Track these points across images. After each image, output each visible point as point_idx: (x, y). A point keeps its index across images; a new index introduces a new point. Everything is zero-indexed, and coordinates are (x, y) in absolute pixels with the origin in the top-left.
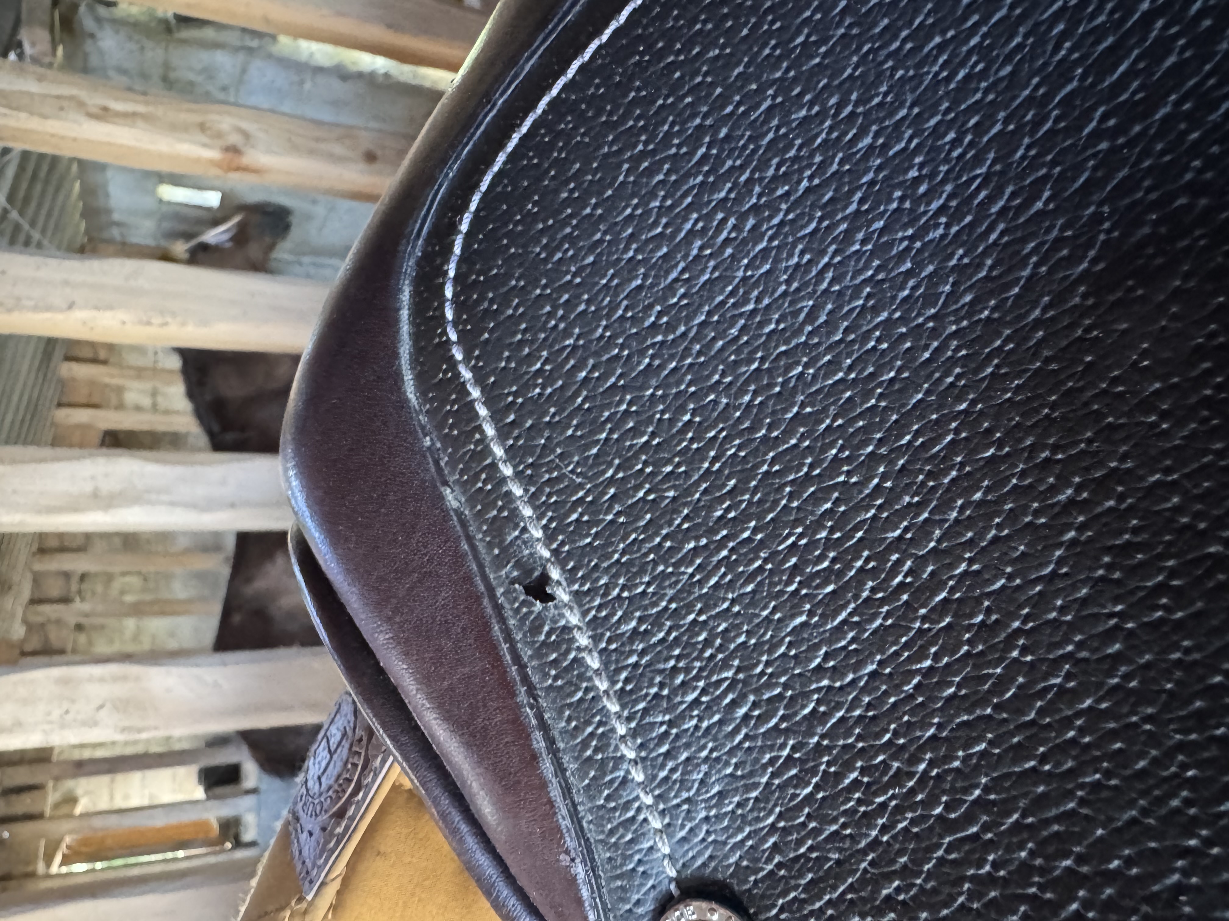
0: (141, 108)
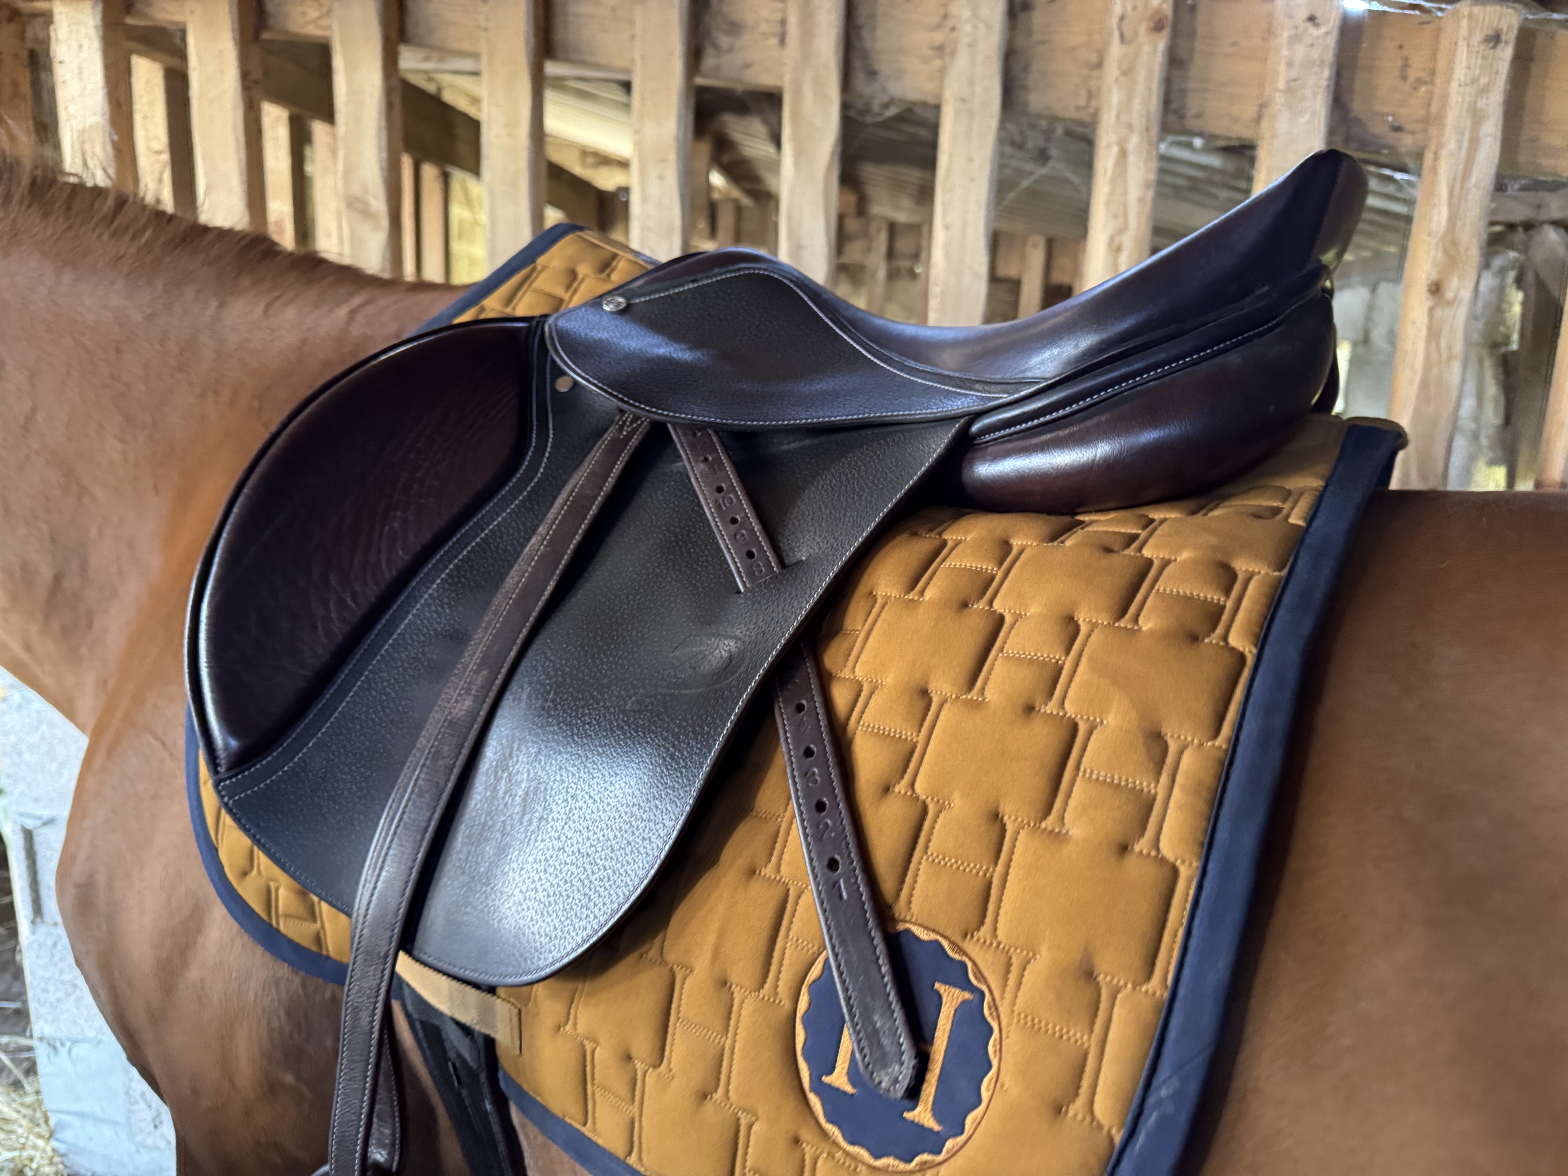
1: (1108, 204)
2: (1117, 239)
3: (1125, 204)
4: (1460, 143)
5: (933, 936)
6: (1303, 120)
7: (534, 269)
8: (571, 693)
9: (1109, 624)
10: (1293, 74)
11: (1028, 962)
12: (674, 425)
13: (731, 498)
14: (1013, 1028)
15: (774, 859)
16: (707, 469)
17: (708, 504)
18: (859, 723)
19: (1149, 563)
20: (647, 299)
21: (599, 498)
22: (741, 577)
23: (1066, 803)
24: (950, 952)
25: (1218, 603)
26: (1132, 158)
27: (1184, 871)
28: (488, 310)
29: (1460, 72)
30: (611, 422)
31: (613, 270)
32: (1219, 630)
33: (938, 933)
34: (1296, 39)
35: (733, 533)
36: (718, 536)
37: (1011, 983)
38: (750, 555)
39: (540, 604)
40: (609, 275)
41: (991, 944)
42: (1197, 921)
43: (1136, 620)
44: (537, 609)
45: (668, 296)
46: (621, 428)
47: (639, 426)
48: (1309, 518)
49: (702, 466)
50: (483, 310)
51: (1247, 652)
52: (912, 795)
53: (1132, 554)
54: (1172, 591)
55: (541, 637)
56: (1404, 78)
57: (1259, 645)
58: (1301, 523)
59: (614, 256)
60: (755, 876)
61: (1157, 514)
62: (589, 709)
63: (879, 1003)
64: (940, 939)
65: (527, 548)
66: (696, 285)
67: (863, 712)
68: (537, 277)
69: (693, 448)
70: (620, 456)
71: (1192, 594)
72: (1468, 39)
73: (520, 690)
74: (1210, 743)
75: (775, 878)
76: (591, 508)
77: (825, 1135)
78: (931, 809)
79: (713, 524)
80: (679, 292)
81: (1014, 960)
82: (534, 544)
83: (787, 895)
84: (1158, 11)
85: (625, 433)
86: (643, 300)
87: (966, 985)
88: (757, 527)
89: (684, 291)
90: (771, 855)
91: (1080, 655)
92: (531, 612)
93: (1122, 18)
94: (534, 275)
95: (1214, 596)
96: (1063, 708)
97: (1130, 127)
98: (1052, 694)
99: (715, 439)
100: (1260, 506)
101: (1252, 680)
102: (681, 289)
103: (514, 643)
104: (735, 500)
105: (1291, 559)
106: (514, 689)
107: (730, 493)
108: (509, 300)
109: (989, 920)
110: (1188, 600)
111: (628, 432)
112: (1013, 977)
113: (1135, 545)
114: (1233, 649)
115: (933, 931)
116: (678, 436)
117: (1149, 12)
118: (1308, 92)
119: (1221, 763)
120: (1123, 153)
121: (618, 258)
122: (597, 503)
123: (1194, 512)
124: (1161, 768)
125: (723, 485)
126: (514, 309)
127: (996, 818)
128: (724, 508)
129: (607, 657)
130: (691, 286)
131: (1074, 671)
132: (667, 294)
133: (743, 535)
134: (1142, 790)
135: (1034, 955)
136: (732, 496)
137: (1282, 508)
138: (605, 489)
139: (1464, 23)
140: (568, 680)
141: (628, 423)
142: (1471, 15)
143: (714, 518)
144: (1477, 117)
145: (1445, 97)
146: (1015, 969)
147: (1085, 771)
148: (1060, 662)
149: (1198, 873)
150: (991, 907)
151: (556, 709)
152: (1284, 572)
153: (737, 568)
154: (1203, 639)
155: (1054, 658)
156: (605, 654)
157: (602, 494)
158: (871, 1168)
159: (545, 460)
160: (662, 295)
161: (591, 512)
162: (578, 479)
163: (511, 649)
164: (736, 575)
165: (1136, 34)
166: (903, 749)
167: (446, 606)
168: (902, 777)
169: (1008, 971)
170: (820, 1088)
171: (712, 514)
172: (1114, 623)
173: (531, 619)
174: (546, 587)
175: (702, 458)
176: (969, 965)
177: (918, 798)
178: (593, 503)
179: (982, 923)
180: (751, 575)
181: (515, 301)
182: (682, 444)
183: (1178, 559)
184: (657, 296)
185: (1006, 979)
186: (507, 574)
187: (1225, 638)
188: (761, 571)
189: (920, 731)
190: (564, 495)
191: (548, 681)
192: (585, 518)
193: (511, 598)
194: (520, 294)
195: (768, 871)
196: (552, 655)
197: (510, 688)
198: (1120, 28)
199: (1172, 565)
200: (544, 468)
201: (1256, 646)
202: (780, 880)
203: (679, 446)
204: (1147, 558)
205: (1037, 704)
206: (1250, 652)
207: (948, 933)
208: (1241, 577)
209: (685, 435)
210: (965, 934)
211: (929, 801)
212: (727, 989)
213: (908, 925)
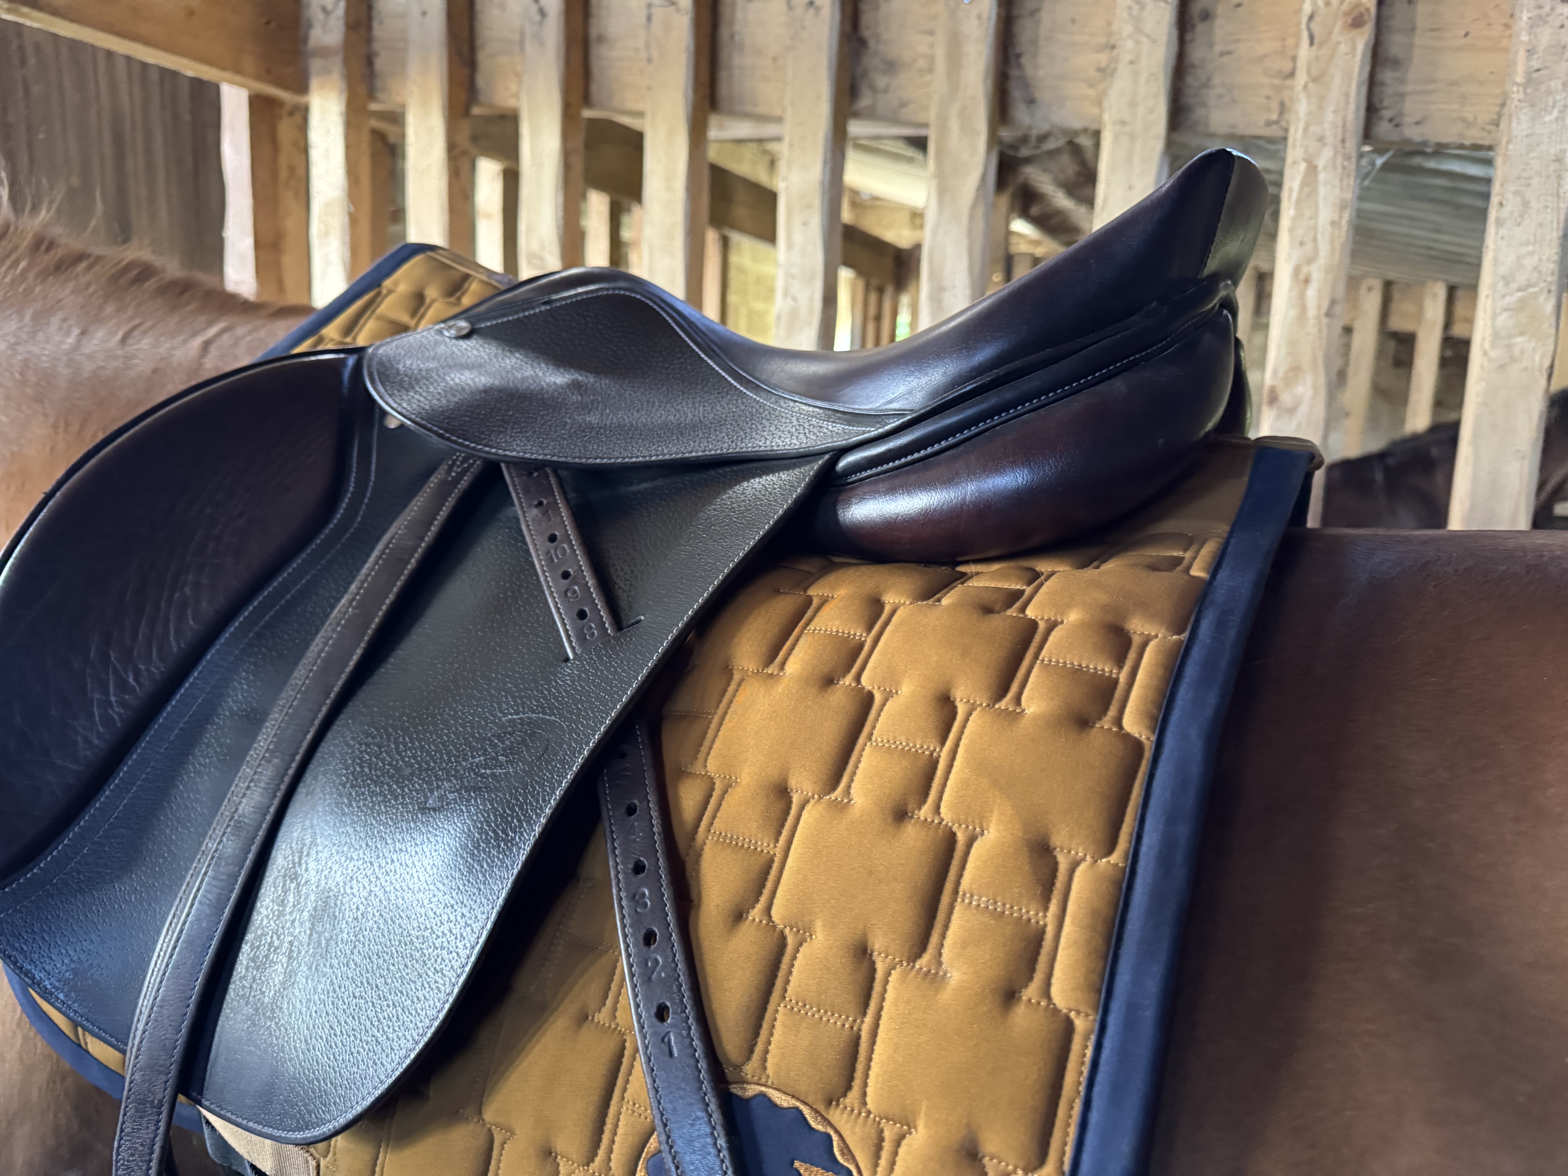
1: (1293, 229)
2: (1304, 269)
3: (1315, 229)
5: (794, 1103)
7: (378, 294)
8: (368, 785)
9: (988, 705)
11: (903, 1137)
12: (507, 463)
13: (564, 548)
15: (609, 1002)
16: (540, 515)
17: (538, 555)
18: (710, 830)
19: (1034, 625)
20: (494, 322)
21: (420, 550)
22: (570, 642)
23: (943, 936)
24: (813, 1124)
25: (1110, 676)
26: (1323, 176)
27: (1080, 1024)
28: (327, 341)
30: (442, 460)
31: (463, 294)
32: (1112, 712)
33: (798, 1099)
35: (563, 590)
36: (547, 593)
37: (883, 1162)
38: (582, 615)
39: (344, 677)
40: (459, 299)
41: (860, 1113)
42: (1097, 1089)
43: (1018, 700)
44: (340, 683)
45: (518, 319)
46: (451, 468)
47: (471, 465)
48: (1212, 568)
49: (535, 511)
50: (321, 340)
51: (1143, 738)
52: (767, 924)
53: (1014, 615)
54: (1058, 662)
55: (342, 716)
57: (1157, 731)
58: (1202, 574)
59: (466, 277)
60: (587, 1024)
61: (1043, 566)
62: (385, 806)
64: (802, 1107)
65: (336, 611)
66: (548, 307)
67: (714, 817)
68: (381, 302)
69: (527, 491)
70: (446, 500)
71: (1080, 665)
73: (313, 782)
74: (1104, 860)
75: (610, 1026)
76: (408, 562)
78: (790, 940)
79: (542, 579)
80: (530, 315)
81: (887, 1134)
82: (344, 605)
83: (623, 1048)
85: (454, 474)
86: (489, 324)
87: (831, 1165)
88: (591, 582)
89: (535, 314)
90: (606, 997)
91: (957, 745)
92: (333, 687)
93: (1311, 17)
94: (379, 299)
95: (1106, 667)
96: (939, 814)
97: (1321, 139)
98: (926, 795)
99: (553, 480)
100: (1158, 556)
101: (1151, 776)
102: (532, 312)
103: (312, 724)
104: (568, 551)
105: (1192, 619)
106: (308, 782)
107: (562, 542)
108: (350, 329)
109: (857, 1084)
110: (1077, 672)
111: (457, 473)
112: (885, 1155)
113: (1018, 605)
114: (1128, 736)
115: (793, 1097)
116: (512, 477)
119: (1118, 884)
120: (1313, 170)
121: (470, 280)
122: (416, 555)
123: (1083, 566)
124: (1051, 891)
125: (557, 533)
126: (355, 338)
127: (864, 954)
128: (556, 561)
129: (412, 741)
130: (543, 308)
131: (950, 766)
132: (516, 317)
133: (575, 591)
134: (1029, 920)
135: (910, 1128)
136: (565, 546)
137: (1183, 558)
138: (426, 539)
140: (366, 770)
141: (458, 463)
143: (544, 572)
146: (887, 1146)
147: (964, 895)
148: (935, 754)
149: (1096, 1027)
150: (860, 1067)
151: (351, 805)
152: (1185, 636)
153: (566, 631)
154: (1094, 723)
155: (928, 748)
156: (411, 738)
157: (423, 545)
159: (364, 507)
160: (511, 318)
161: (409, 567)
162: (398, 528)
163: (308, 732)
164: (564, 640)
165: (1329, 33)
166: (757, 863)
167: (243, 681)
168: (757, 901)
169: (879, 1148)
171: (542, 566)
172: (994, 705)
173: (332, 695)
174: (352, 656)
175: (536, 503)
176: (835, 1138)
177: (774, 927)
178: (412, 556)
179: (849, 1088)
180: (582, 639)
181: (356, 330)
182: (514, 486)
183: (1065, 621)
184: (505, 320)
185: (877, 1156)
186: (313, 640)
187: (1118, 721)
188: (593, 633)
189: (777, 841)
190: (380, 546)
191: (344, 771)
192: (402, 574)
193: (311, 670)
194: (362, 321)
195: (602, 1017)
196: (352, 738)
197: (304, 778)
199: (1059, 627)
200: (362, 517)
201: (1153, 732)
202: (616, 1029)
203: (511, 488)
204: (1031, 619)
205: (910, 807)
206: (1148, 739)
207: (810, 1100)
208: (1136, 640)
209: (519, 476)
210: (830, 1101)
211: (787, 931)
212: (551, 1159)
213: (763, 1089)
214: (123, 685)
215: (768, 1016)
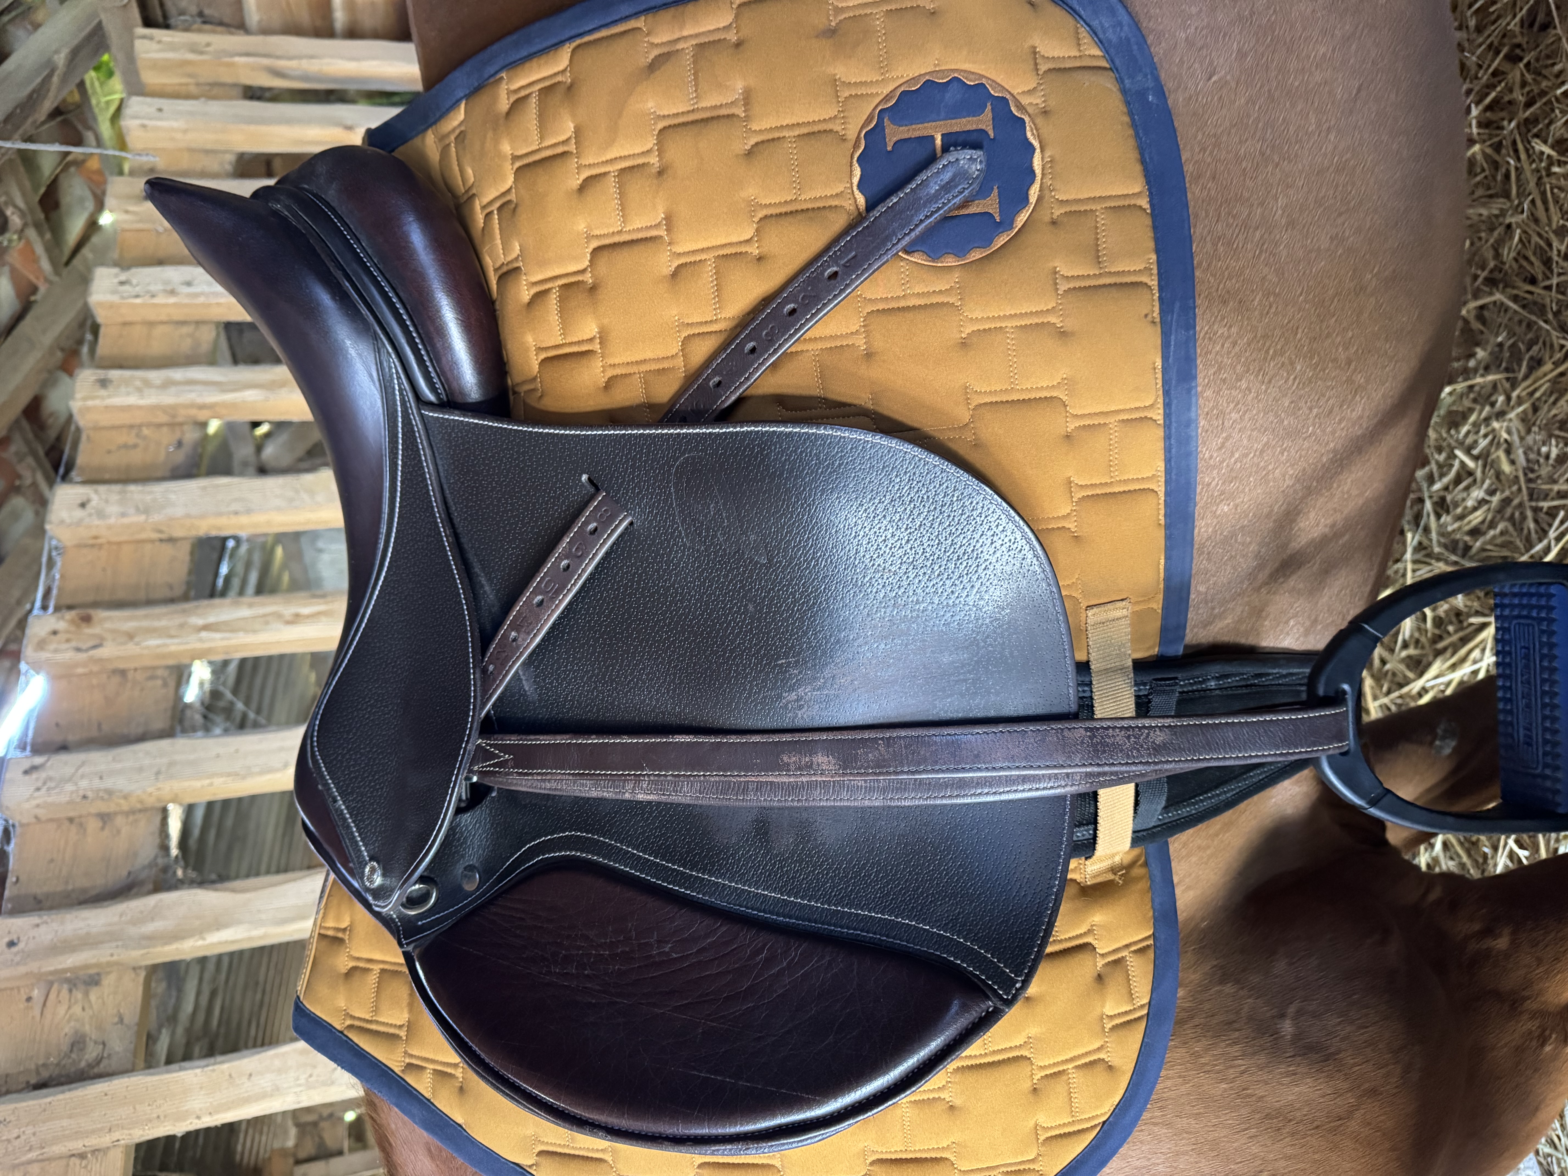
0: (322, 608)
1: (255, 631)
2: (288, 618)
3: (254, 618)
4: (191, 391)
5: (856, 167)
6: (173, 497)
9: (576, 158)
10: (132, 511)
11: (843, 83)
14: (894, 74)
18: (716, 321)
19: (517, 173)
23: (721, 106)
24: (862, 149)
25: (537, 97)
26: (211, 619)
29: (133, 400)
32: (560, 80)
33: (851, 163)
34: (101, 514)
37: (864, 91)
41: (843, 118)
43: (567, 141)
51: (570, 50)
52: (756, 237)
54: (538, 135)
56: (135, 446)
57: (562, 45)
63: (923, 193)
64: (855, 159)
65: (652, 798)
67: (706, 322)
72: (103, 398)
74: (644, 29)
75: (864, 332)
77: (1040, 199)
78: (761, 214)
81: (846, 94)
84: (72, 622)
87: (880, 126)
90: (848, 345)
91: (607, 163)
93: (78, 650)
95: (533, 104)
96: (652, 148)
97: (182, 626)
98: (644, 164)
109: (825, 127)
112: (860, 91)
113: (507, 199)
114: (571, 61)
115: (851, 166)
117: (73, 629)
118: (148, 498)
120: (206, 628)
122: (584, 742)
124: (672, 52)
127: (750, 154)
131: (619, 159)
134: (692, 58)
135: (837, 80)
139: (90, 403)
142: (85, 399)
144: (167, 384)
145: (154, 408)
146: (854, 91)
147: (693, 104)
148: (615, 174)
150: (816, 128)
154: (569, 83)
155: (614, 181)
158: (1042, 150)
165: (93, 636)
166: (724, 267)
168: (745, 253)
169: (858, 97)
170: (1007, 223)
172: (574, 155)
176: (865, 130)
177: (757, 231)
179: (830, 131)
185: (864, 96)
187: (564, 72)
189: (706, 260)
195: (861, 342)
198: (87, 650)
202: (863, 326)
205: (655, 171)
206: (568, 47)
207: (849, 154)
210: (843, 139)
211: (756, 219)
212: (968, 341)
213: (855, 188)
214: (769, 961)
215: (810, 206)
